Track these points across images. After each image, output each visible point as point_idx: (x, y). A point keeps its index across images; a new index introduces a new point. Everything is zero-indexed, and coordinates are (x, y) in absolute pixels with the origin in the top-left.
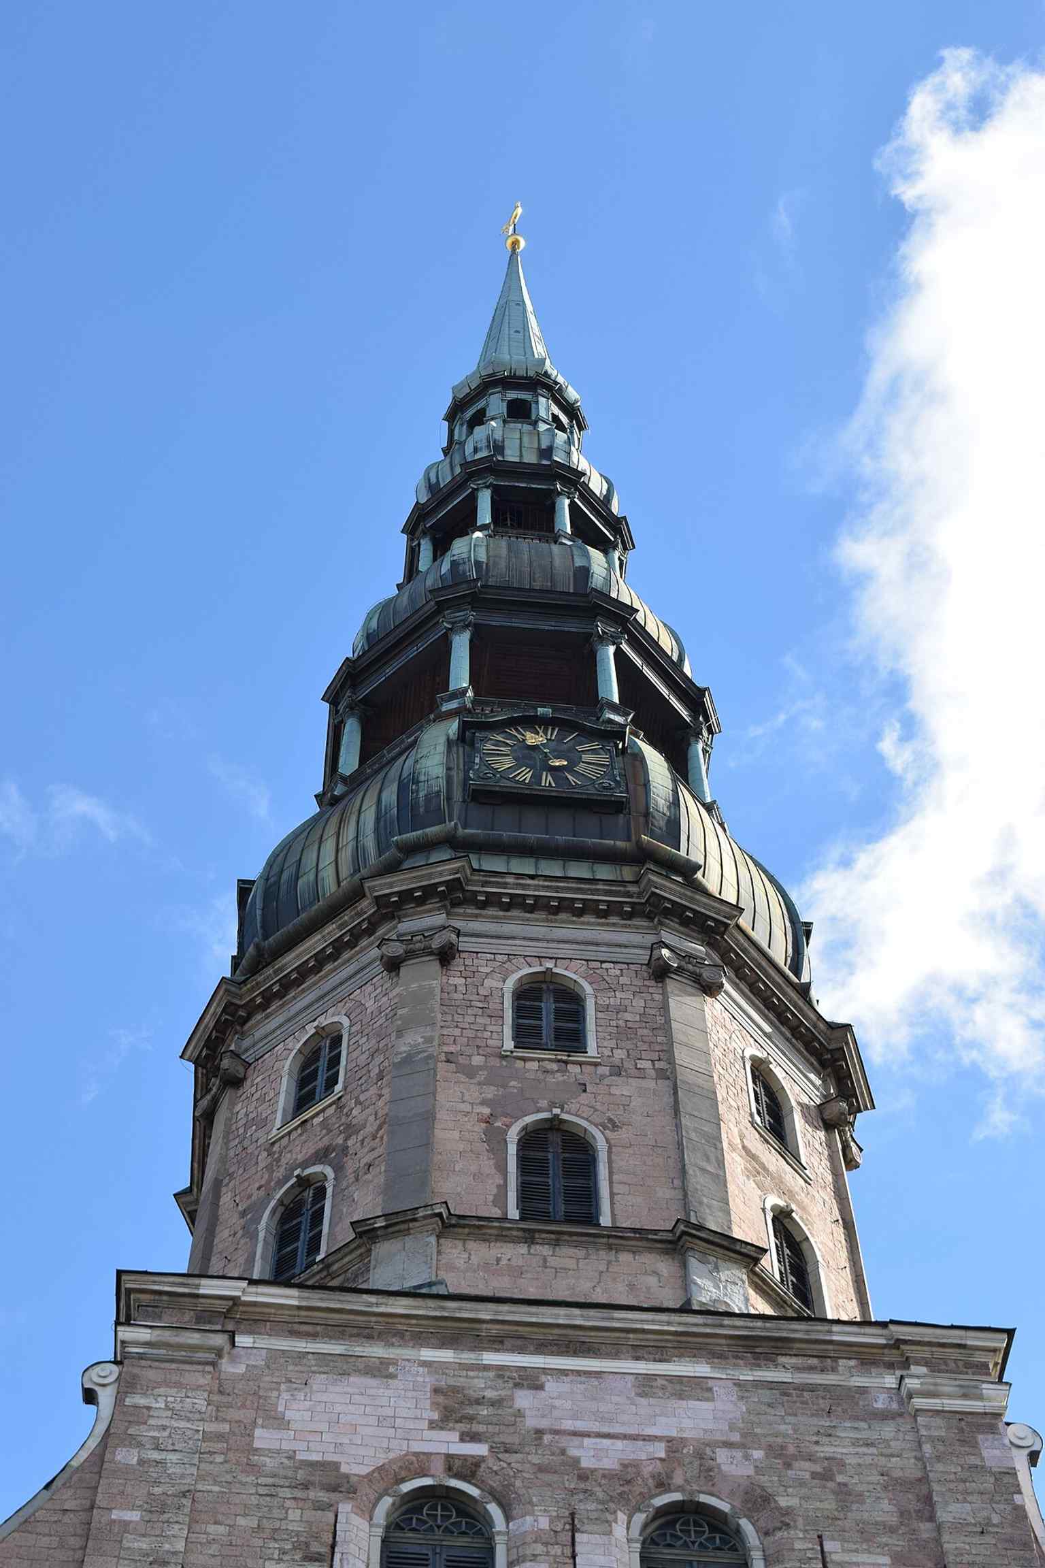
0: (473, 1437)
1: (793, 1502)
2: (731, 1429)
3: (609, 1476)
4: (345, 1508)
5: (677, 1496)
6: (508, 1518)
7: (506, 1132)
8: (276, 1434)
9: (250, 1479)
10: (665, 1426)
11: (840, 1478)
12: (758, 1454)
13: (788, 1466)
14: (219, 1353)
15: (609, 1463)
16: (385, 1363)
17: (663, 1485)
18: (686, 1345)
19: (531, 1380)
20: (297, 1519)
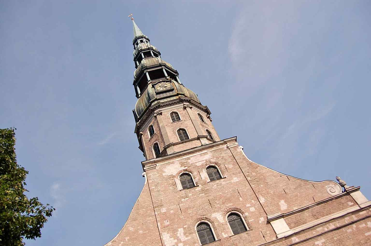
0: (185, 167)
1: (220, 162)
2: (211, 156)
3: (201, 166)
4: (175, 179)
5: (208, 166)
6: (192, 174)
7: (175, 132)
8: (165, 174)
9: (164, 179)
10: (204, 159)
11: (224, 158)
12: (215, 158)
13: (218, 158)
14: (155, 167)
15: (200, 164)
16: (173, 162)
17: (206, 165)
18: (203, 149)
19: (189, 159)
20: (171, 182)
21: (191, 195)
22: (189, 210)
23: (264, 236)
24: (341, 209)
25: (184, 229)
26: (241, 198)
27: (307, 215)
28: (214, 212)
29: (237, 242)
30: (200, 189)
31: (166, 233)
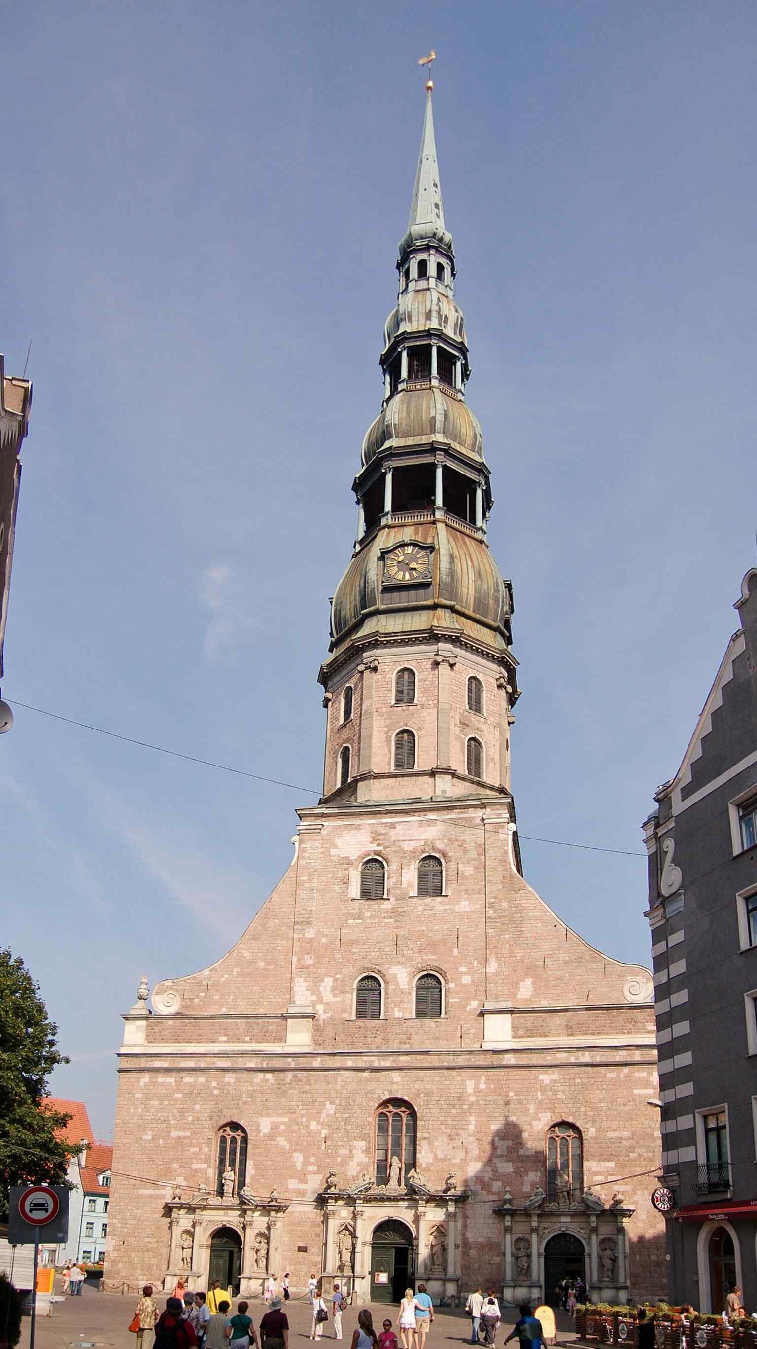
0: (380, 844)
1: (455, 853)
2: (440, 834)
3: (411, 852)
4: (352, 868)
5: (427, 854)
6: (388, 866)
7: (391, 737)
8: (336, 850)
9: (330, 864)
10: (424, 836)
11: (465, 846)
12: (446, 841)
13: (453, 843)
14: (320, 829)
15: (411, 849)
16: (359, 825)
17: (423, 852)
18: (431, 810)
19: (393, 826)
20: (340, 874)
21: (369, 914)
22: (354, 946)
23: (463, 1035)
24: (626, 1032)
25: (335, 980)
26: (456, 950)
27: (558, 1022)
28: (398, 963)
29: (413, 1033)
30: (390, 906)
31: (301, 979)
